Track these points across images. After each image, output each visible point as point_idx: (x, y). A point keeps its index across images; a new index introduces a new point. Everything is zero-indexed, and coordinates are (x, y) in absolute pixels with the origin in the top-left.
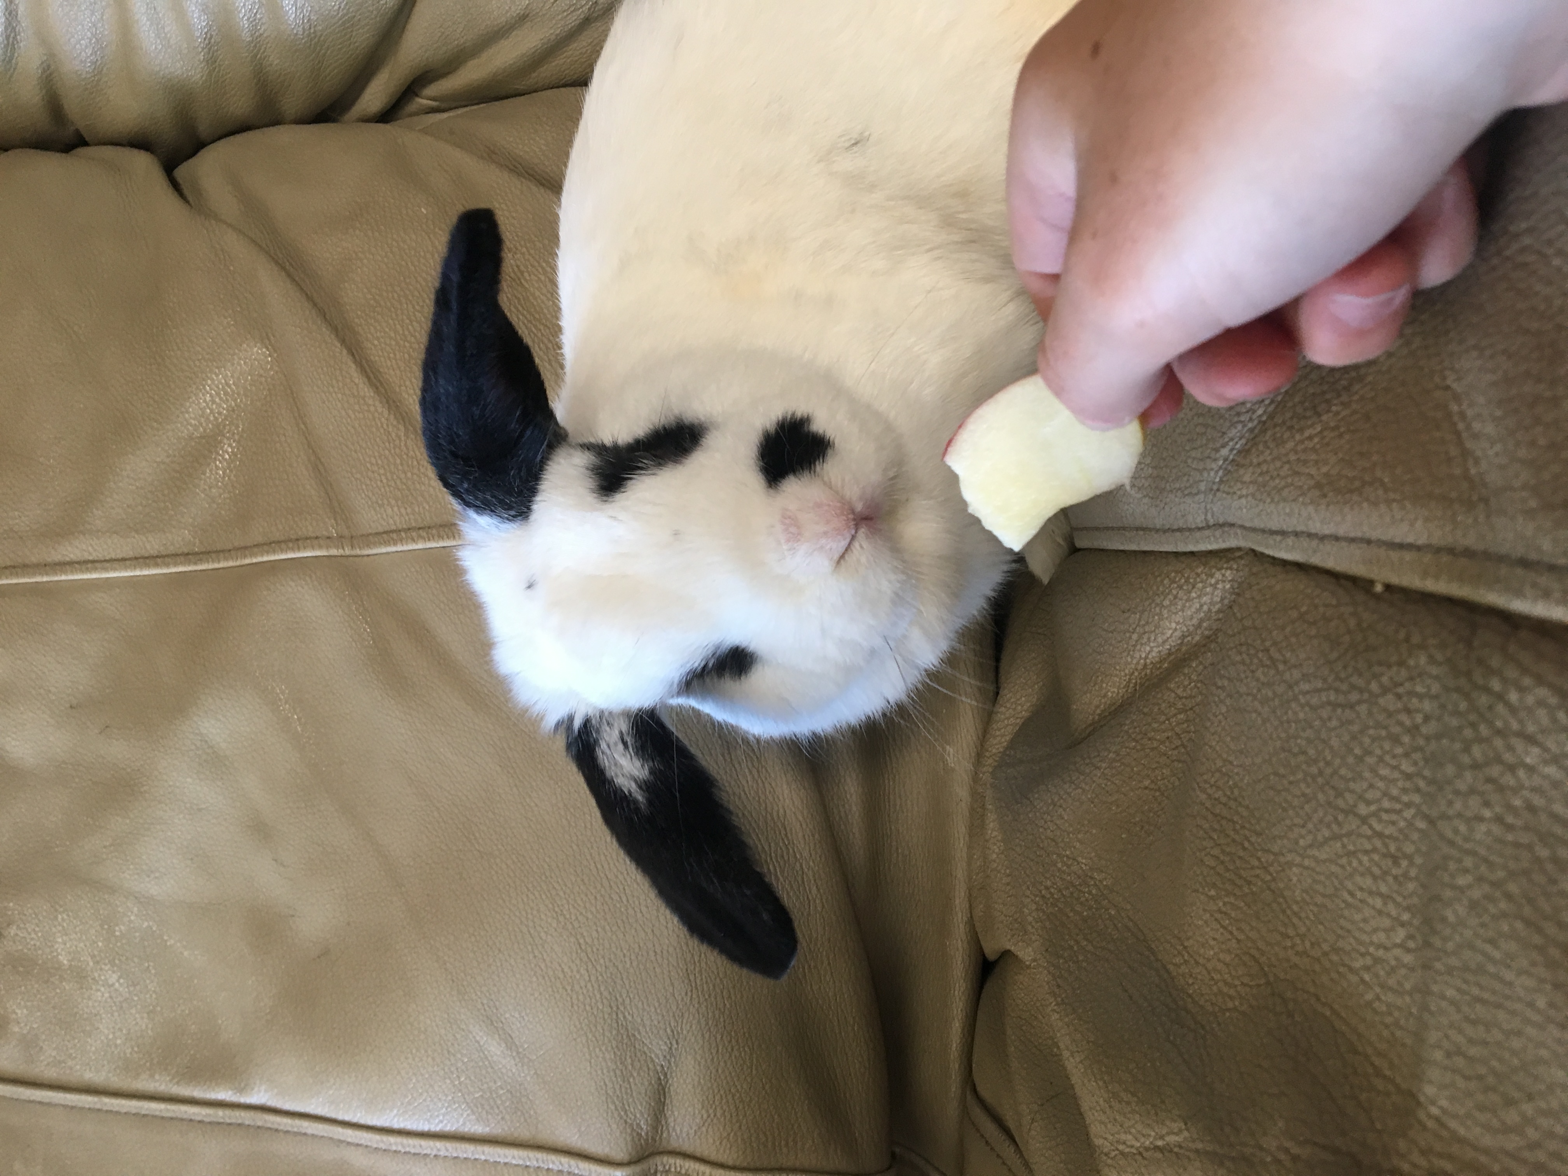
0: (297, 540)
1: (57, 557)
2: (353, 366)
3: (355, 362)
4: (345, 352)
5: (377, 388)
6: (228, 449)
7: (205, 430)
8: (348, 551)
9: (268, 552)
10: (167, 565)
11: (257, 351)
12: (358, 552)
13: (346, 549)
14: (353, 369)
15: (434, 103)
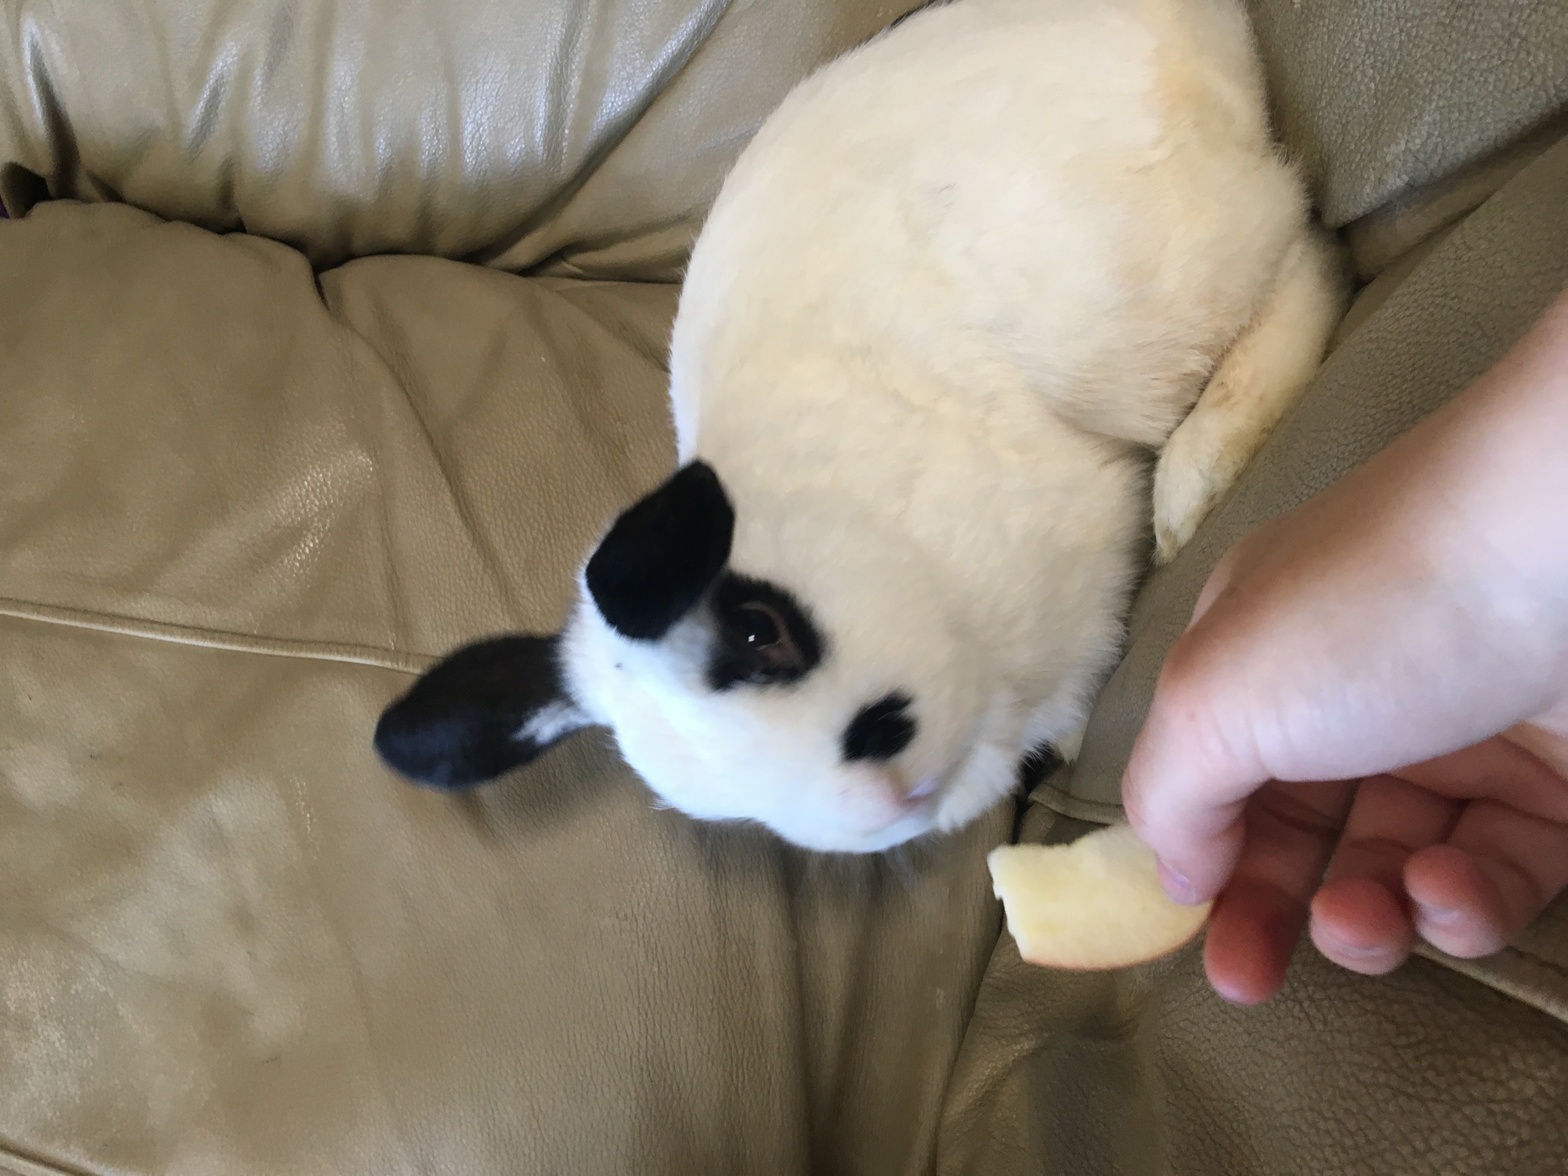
0: (356, 645)
1: (118, 609)
2: (449, 494)
3: (451, 491)
4: (444, 479)
5: (466, 518)
6: (310, 544)
7: (293, 522)
8: (401, 667)
9: (324, 651)
11: (362, 459)
12: (410, 669)
13: (400, 664)
14: (447, 497)
15: (578, 271)
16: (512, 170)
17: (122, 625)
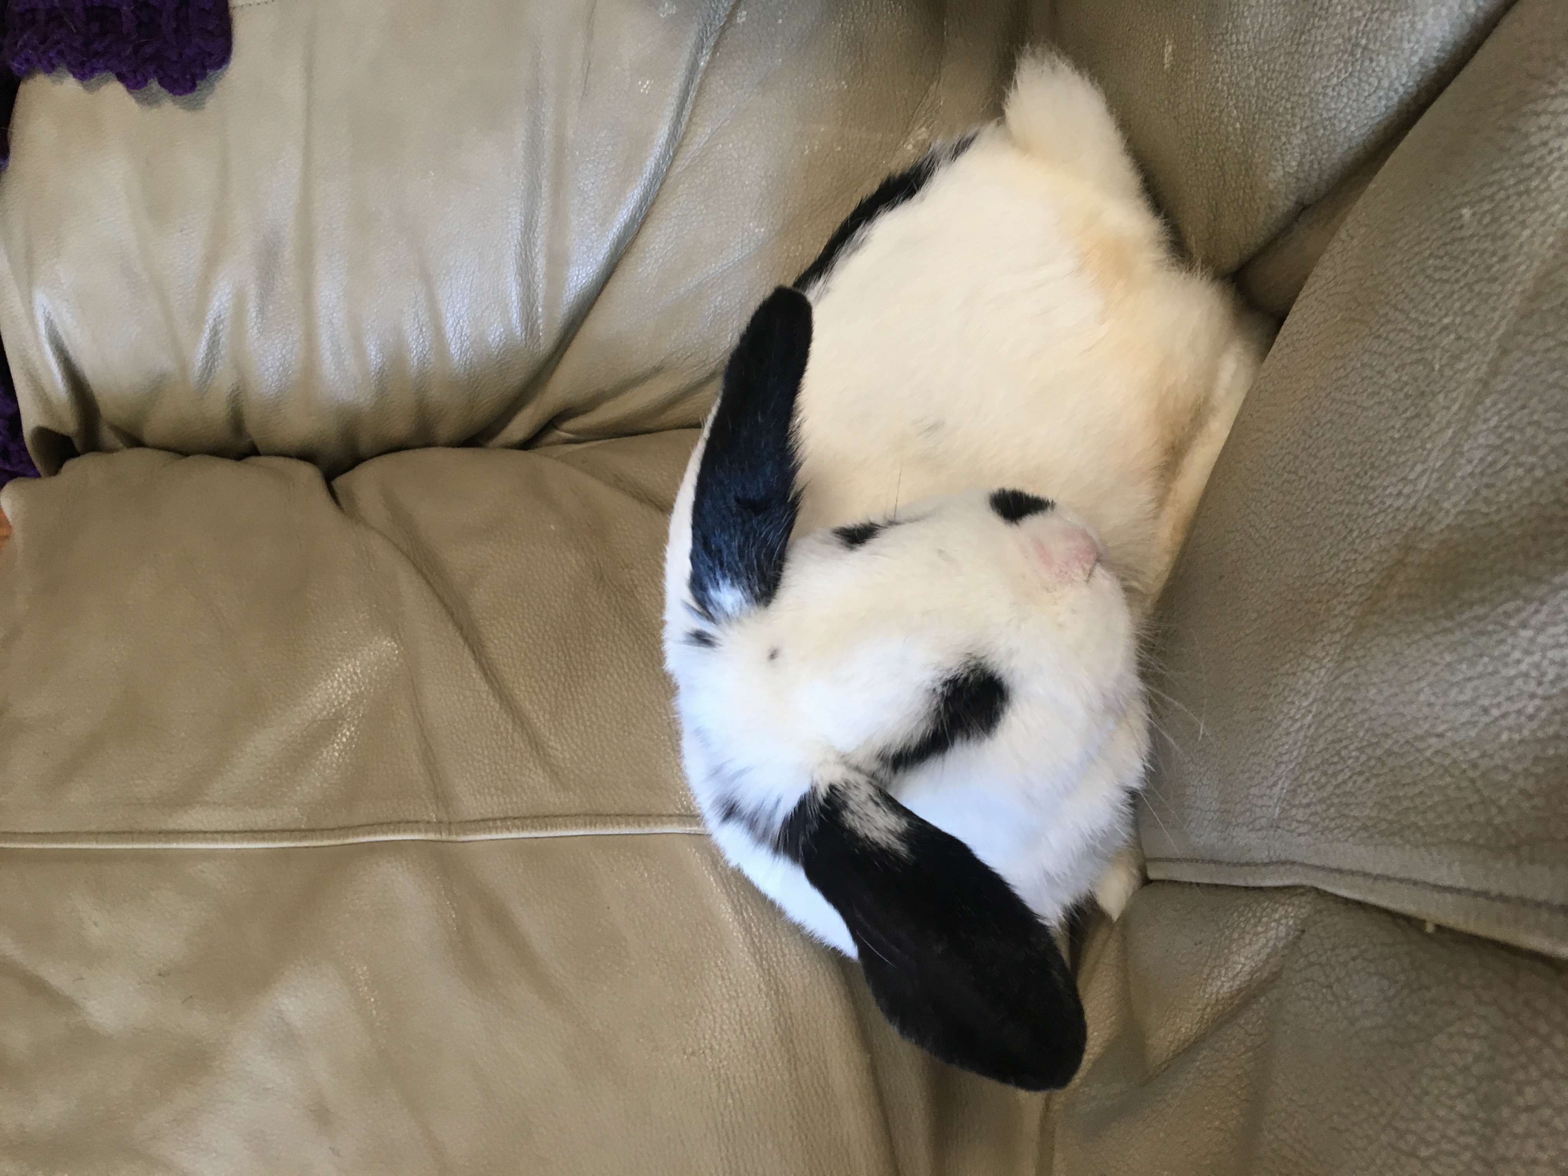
0: (399, 823)
1: (171, 826)
2: (473, 662)
3: (475, 659)
4: (467, 650)
5: (492, 683)
6: (346, 733)
7: (328, 713)
8: (444, 837)
9: (369, 833)
10: (273, 840)
11: (387, 643)
12: (454, 838)
13: (443, 834)
14: (472, 664)
15: (570, 436)
16: (496, 353)
17: (177, 840)
